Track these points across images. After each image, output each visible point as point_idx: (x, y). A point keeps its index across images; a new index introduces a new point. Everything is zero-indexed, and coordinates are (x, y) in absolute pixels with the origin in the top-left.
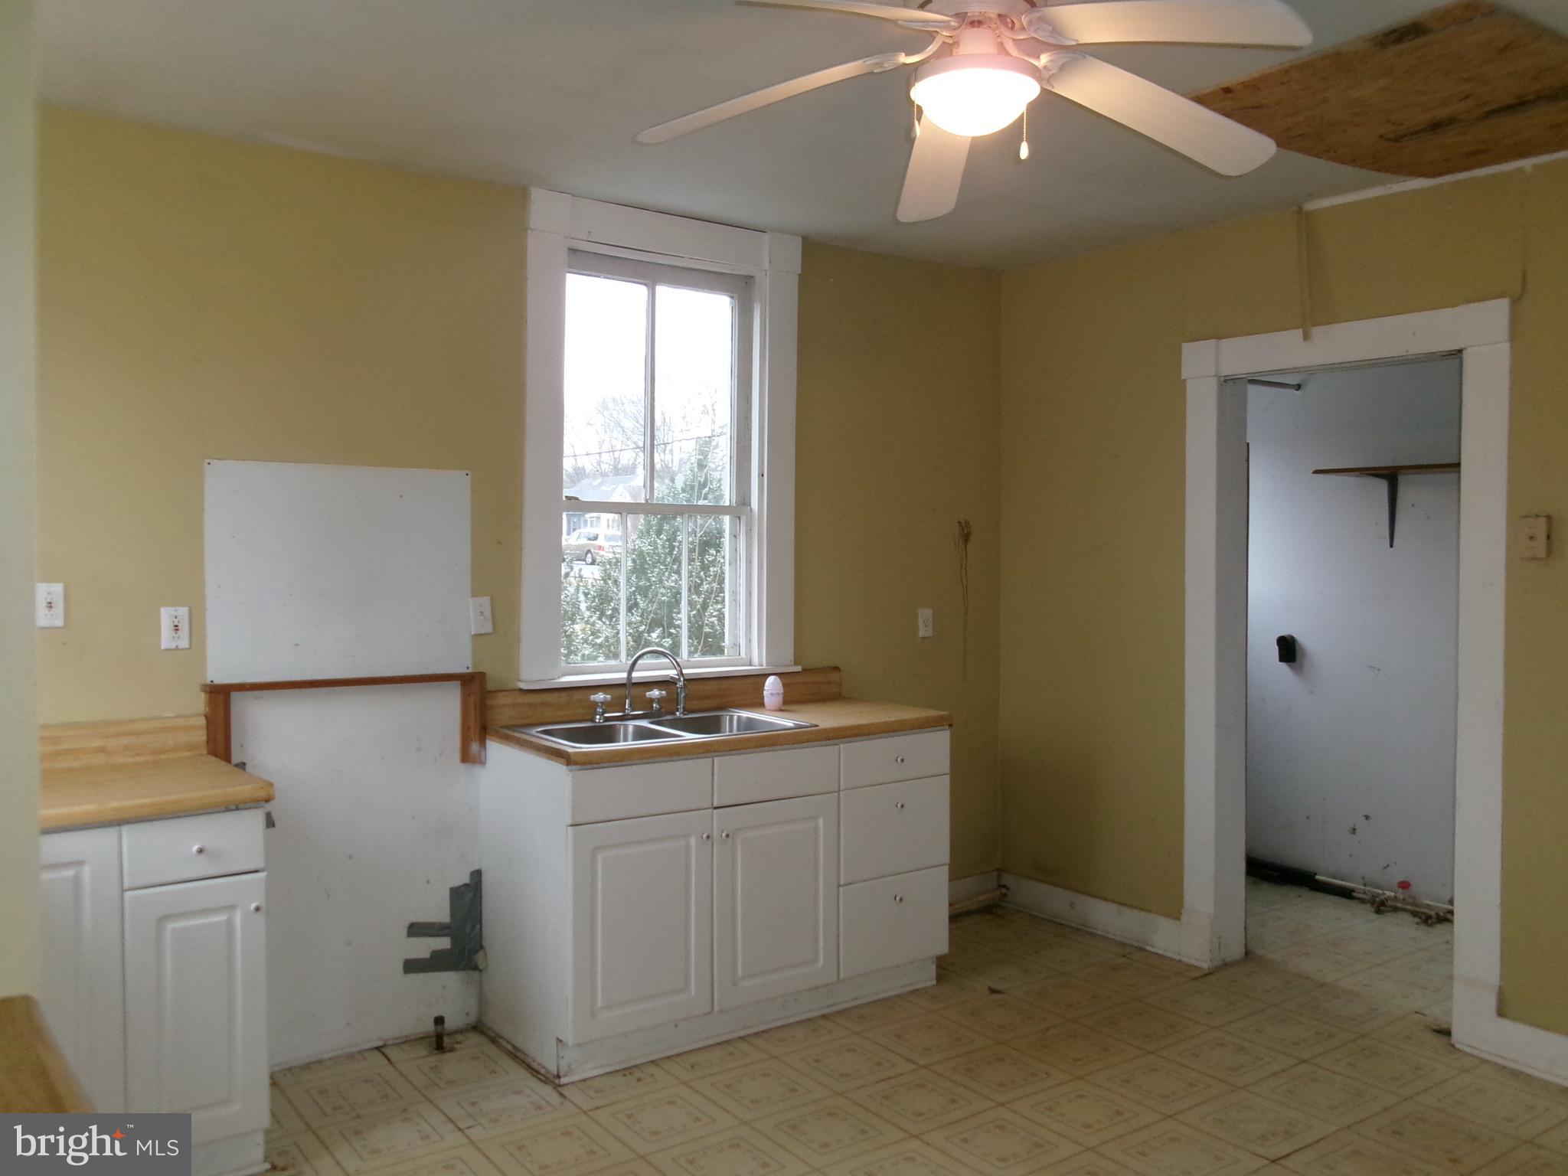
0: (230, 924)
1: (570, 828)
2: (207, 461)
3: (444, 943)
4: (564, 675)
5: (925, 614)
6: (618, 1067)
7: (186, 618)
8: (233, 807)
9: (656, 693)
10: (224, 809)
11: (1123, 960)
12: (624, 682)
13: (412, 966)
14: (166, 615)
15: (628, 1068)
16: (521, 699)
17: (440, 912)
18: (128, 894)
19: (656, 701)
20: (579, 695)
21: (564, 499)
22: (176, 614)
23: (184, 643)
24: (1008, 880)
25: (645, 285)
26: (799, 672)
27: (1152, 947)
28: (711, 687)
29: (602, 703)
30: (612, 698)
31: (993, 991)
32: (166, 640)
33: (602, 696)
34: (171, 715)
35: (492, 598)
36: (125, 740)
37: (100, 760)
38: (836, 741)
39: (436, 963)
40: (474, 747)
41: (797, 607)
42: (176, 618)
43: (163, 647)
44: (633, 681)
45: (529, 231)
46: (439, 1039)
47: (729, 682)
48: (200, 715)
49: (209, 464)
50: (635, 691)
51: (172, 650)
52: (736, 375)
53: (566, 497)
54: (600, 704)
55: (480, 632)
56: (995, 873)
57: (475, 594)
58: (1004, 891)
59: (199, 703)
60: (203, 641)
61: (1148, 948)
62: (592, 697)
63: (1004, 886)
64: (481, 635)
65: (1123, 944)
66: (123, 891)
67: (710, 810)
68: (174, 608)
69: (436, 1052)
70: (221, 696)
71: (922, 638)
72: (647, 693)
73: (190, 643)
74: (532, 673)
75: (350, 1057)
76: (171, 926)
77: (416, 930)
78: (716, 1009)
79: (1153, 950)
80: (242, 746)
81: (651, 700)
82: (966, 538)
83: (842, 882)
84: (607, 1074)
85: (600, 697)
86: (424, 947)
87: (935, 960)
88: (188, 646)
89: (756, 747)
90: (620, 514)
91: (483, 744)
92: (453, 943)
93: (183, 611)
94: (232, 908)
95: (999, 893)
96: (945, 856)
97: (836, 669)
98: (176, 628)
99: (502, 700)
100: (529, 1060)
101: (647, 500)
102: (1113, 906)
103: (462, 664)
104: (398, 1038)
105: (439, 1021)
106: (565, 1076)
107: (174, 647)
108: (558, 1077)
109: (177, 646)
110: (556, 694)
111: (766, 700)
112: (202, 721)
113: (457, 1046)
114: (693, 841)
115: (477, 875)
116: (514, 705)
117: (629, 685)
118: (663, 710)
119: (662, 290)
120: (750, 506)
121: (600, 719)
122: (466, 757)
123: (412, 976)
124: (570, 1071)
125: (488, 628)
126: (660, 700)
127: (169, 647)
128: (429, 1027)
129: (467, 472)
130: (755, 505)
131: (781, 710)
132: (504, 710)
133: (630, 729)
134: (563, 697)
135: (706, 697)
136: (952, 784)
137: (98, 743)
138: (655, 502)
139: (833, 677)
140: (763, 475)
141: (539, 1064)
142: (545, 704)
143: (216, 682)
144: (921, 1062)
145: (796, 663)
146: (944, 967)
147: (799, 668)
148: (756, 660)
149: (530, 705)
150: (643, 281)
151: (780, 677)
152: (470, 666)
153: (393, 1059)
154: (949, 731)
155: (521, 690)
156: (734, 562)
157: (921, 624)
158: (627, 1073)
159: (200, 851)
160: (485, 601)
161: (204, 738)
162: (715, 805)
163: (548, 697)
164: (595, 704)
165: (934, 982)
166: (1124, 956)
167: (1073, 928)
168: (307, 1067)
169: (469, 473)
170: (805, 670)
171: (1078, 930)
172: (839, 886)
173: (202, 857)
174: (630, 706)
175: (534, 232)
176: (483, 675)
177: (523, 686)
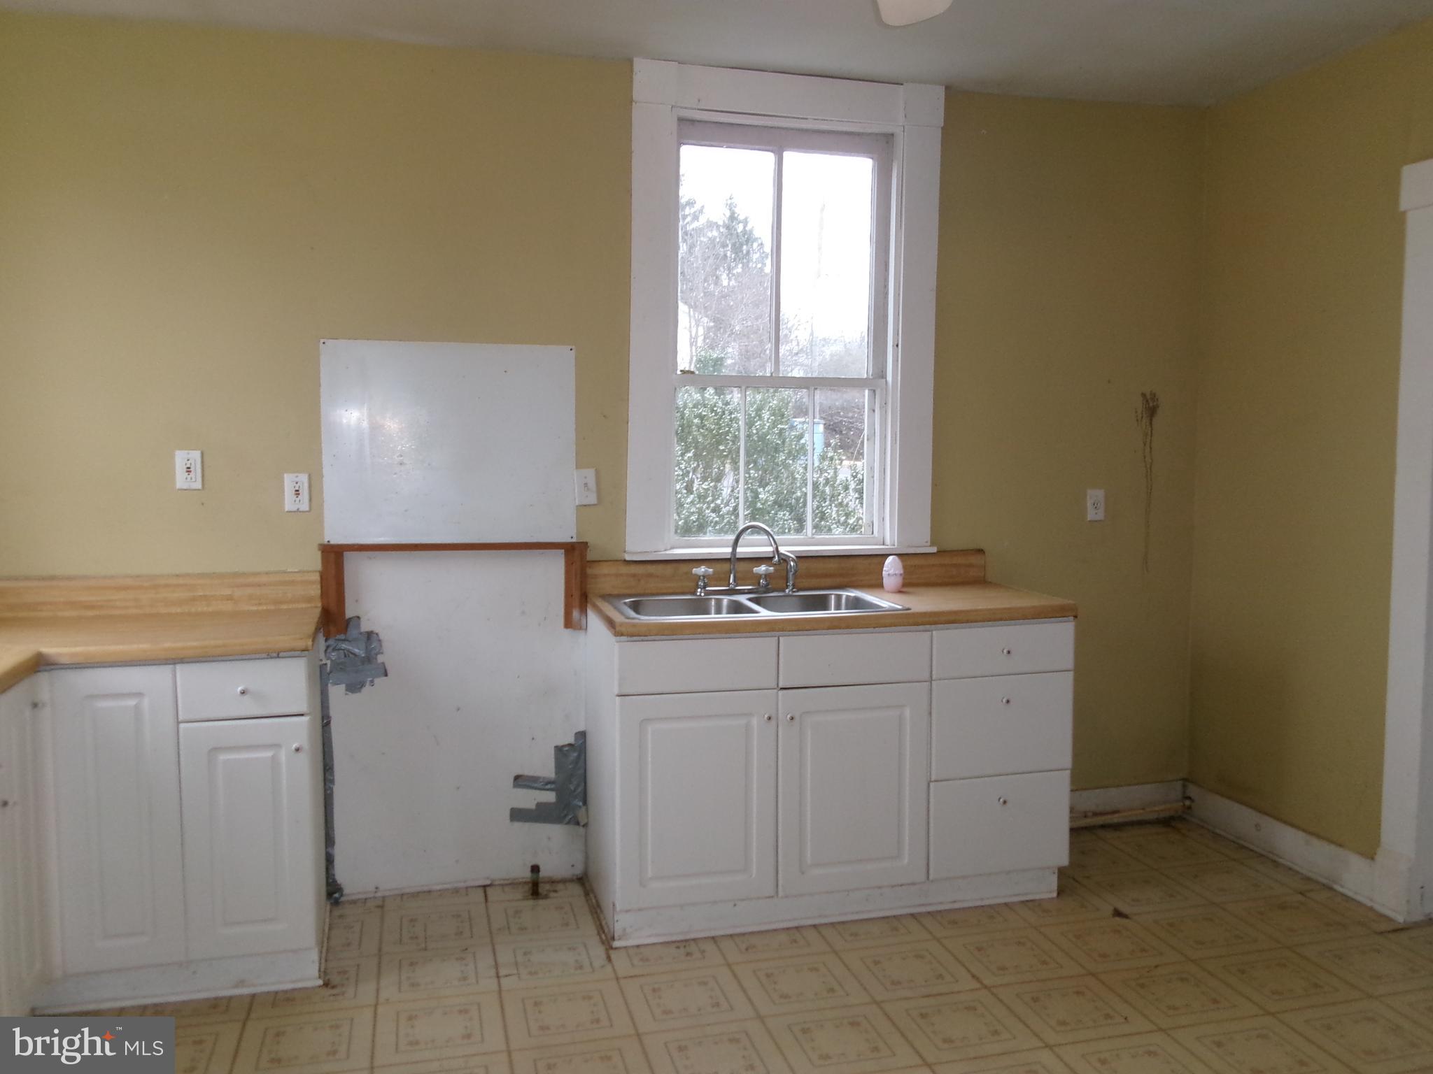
0: (274, 760)
1: (618, 698)
2: (322, 341)
3: (550, 797)
4: (672, 548)
5: (1095, 496)
6: (674, 938)
7: (306, 485)
8: (275, 655)
9: (763, 569)
10: (266, 657)
11: (1300, 898)
12: (729, 557)
13: (518, 815)
14: (289, 481)
15: (686, 941)
16: (625, 570)
17: (546, 767)
18: (182, 726)
19: (763, 576)
20: (684, 568)
21: (679, 372)
22: (297, 480)
23: (305, 506)
24: (1193, 791)
25: (772, 151)
26: (934, 553)
27: (1342, 886)
28: (832, 565)
29: (704, 577)
30: (714, 572)
31: (1118, 913)
32: (289, 503)
33: (703, 570)
34: (296, 570)
35: (596, 471)
36: (249, 591)
37: (228, 607)
38: (928, 627)
39: (540, 815)
40: (576, 614)
41: (935, 485)
42: (297, 483)
43: (286, 510)
44: (737, 556)
45: (634, 103)
46: (536, 886)
47: (853, 561)
48: (316, 571)
49: (324, 343)
50: (741, 567)
51: (295, 512)
52: (874, 240)
53: (681, 371)
54: (702, 578)
55: (584, 503)
56: (1181, 782)
57: (579, 466)
58: (1188, 803)
59: (314, 562)
60: (321, 506)
61: (1337, 887)
62: (695, 571)
63: (1189, 798)
64: (585, 505)
65: (1308, 879)
66: (178, 723)
67: (775, 691)
68: (296, 474)
69: (530, 897)
70: (334, 556)
71: (1090, 521)
72: (755, 569)
73: (310, 506)
74: (637, 545)
75: (456, 891)
76: (223, 757)
77: (520, 781)
78: (781, 894)
79: (1341, 890)
80: (357, 601)
81: (759, 576)
82: (1152, 411)
83: (933, 779)
84: (661, 943)
85: (702, 570)
86: (529, 799)
87: (1056, 871)
88: (307, 509)
89: (829, 628)
90: (739, 387)
91: (583, 611)
92: (559, 797)
93: (304, 478)
94: (277, 746)
95: (1182, 804)
96: (1066, 760)
97: (980, 551)
98: (297, 492)
99: (603, 569)
100: (602, 917)
101: (772, 374)
102: (1301, 834)
103: (567, 534)
104: (504, 880)
105: (535, 869)
106: (619, 939)
107: (295, 509)
108: (613, 939)
109: (298, 509)
110: (660, 567)
111: (885, 581)
112: (317, 577)
113: (552, 894)
114: (755, 721)
115: (582, 735)
116: (617, 575)
117: (733, 560)
118: (770, 586)
119: (789, 156)
120: (886, 378)
121: (701, 592)
122: (569, 623)
123: (517, 825)
124: (624, 935)
125: (592, 499)
126: (767, 576)
127: (290, 510)
128: (527, 874)
129: (571, 347)
130: (889, 378)
131: (900, 592)
132: (605, 578)
133: (725, 602)
134: (669, 570)
135: (826, 576)
136: (1077, 681)
137: (228, 592)
138: (781, 375)
139: (973, 560)
140: (897, 346)
141: (606, 923)
142: (650, 575)
143: (332, 542)
144: (986, 982)
145: (932, 544)
146: (1068, 881)
147: (934, 550)
148: (888, 541)
149: (634, 576)
150: (768, 148)
151: (899, 558)
152: (575, 536)
153: (490, 899)
154: (1073, 623)
155: (626, 562)
156: (871, 438)
157: (1089, 504)
158: (682, 945)
159: (243, 693)
160: (590, 474)
161: (319, 592)
162: (781, 686)
163: (651, 569)
164: (698, 577)
165: (1055, 895)
166: (1301, 893)
167: (1256, 852)
168: (415, 895)
169: (573, 347)
170: (941, 553)
171: (1262, 855)
172: (931, 781)
173: (246, 697)
174: (735, 581)
175: (637, 104)
176: (585, 545)
177: (628, 558)
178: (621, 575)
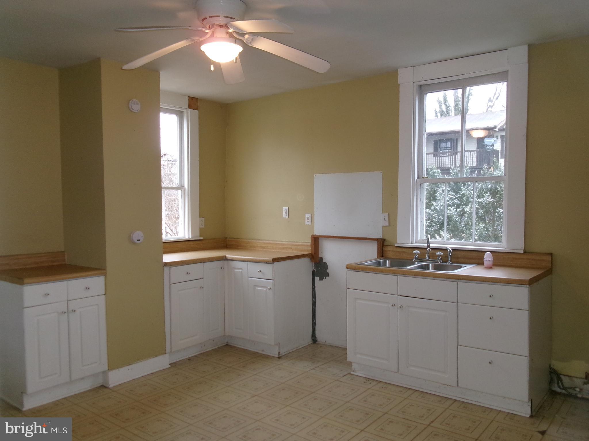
0: (266, 291)
2: (315, 175)
7: (310, 217)
9: (439, 253)
16: (395, 249)
19: (439, 256)
22: (308, 215)
23: (310, 224)
29: (417, 254)
32: (306, 222)
33: (416, 252)
35: (389, 214)
41: (526, 223)
42: (308, 217)
43: (305, 224)
57: (383, 212)
59: (308, 241)
60: (313, 223)
62: (414, 252)
64: (385, 226)
70: (316, 240)
72: (437, 253)
73: (311, 224)
74: (401, 241)
80: (322, 252)
90: (444, 182)
93: (310, 215)
94: (266, 287)
97: (550, 254)
98: (308, 219)
99: (389, 249)
103: (379, 236)
107: (307, 224)
110: (407, 249)
111: (485, 263)
112: (310, 244)
116: (392, 251)
118: (441, 260)
121: (415, 260)
125: (387, 224)
129: (381, 172)
132: (389, 252)
142: (404, 252)
143: (315, 234)
149: (398, 252)
152: (382, 237)
158: (367, 379)
159: (260, 271)
160: (387, 215)
161: (310, 249)
163: (404, 250)
169: (382, 172)
170: (526, 253)
172: (458, 345)
174: (428, 257)
175: (401, 85)
176: (385, 239)
177: (396, 245)
178: (394, 251)
